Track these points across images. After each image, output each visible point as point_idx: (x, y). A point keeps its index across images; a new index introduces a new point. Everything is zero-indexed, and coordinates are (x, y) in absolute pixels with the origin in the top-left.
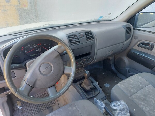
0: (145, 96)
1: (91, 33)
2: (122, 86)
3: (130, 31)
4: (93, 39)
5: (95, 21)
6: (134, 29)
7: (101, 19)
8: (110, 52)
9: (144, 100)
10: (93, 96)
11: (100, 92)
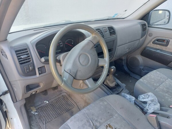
0: (167, 88)
1: (113, 28)
2: (145, 81)
3: (145, 28)
4: (115, 34)
5: (109, 18)
6: (148, 27)
7: (116, 17)
8: (128, 49)
9: (167, 92)
10: (118, 92)
11: (123, 89)
